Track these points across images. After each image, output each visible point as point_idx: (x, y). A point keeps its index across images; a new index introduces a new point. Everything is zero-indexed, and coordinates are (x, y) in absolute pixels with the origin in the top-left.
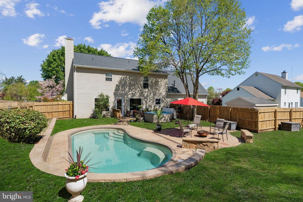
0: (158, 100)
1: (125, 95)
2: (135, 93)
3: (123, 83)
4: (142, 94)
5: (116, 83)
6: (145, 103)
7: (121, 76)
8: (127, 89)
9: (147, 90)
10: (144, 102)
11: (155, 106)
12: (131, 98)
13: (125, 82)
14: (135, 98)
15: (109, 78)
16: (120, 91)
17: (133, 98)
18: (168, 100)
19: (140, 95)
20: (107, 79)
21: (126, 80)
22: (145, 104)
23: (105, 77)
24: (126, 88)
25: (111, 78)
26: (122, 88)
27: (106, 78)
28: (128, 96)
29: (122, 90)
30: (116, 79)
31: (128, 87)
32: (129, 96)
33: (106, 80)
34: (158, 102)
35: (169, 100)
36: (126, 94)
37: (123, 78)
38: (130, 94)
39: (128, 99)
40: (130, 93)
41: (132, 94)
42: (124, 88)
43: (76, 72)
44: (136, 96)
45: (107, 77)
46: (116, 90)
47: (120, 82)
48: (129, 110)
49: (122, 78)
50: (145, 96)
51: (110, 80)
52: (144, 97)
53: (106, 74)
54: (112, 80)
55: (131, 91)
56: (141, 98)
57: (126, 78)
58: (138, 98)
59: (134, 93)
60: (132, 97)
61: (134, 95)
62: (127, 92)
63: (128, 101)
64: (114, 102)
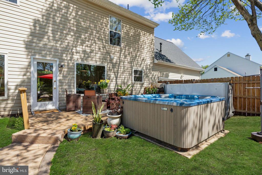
0: (138, 73)
2: (92, 51)
4: (107, 55)
6: (115, 78)
8: (69, 37)
9: (118, 48)
10: (113, 76)
11: (134, 84)
12: (79, 62)
13: (65, 18)
14: (91, 63)
16: (48, 39)
17: (85, 62)
18: (154, 75)
19: (104, 59)
21: (66, 13)
22: (114, 80)
26: (54, 32)
29: (54, 37)
31: (72, 34)
32: (76, 57)
34: (139, 76)
35: (156, 74)
39: (71, 64)
40: (79, 48)
41: (84, 52)
42: (62, 33)
44: (94, 59)
46: (33, 34)
48: (74, 91)
50: (114, 61)
52: (112, 63)
55: (82, 44)
56: (105, 65)
58: (98, 64)
59: (88, 50)
60: (82, 59)
61: (88, 57)
62: (70, 44)
63: (73, 70)
64: (25, 70)
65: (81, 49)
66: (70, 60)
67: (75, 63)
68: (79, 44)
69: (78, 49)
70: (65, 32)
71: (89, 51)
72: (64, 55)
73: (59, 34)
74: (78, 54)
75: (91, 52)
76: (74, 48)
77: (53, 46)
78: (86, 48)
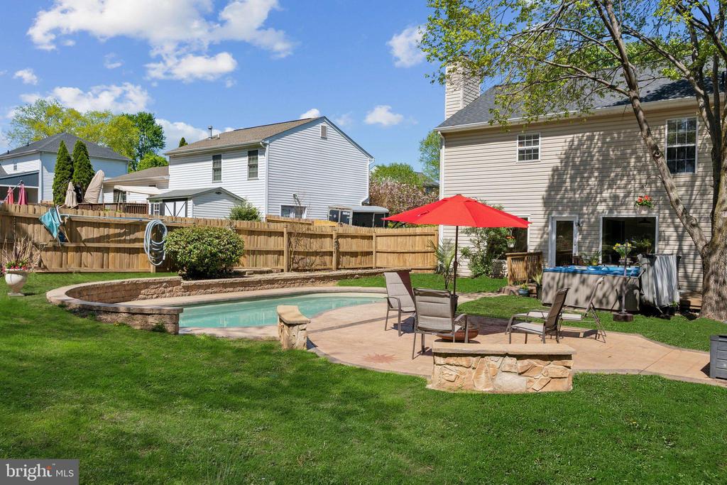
1: (582, 206)
2: (628, 195)
3: (577, 160)
5: (552, 165)
7: (569, 138)
8: (593, 181)
10: (668, 233)
12: (607, 214)
13: (587, 156)
14: (625, 213)
15: (529, 151)
17: (615, 215)
20: (524, 155)
21: (589, 148)
23: (518, 148)
24: (590, 177)
25: (536, 150)
26: (573, 179)
27: (521, 152)
28: (594, 211)
29: (572, 186)
30: (553, 148)
31: (596, 174)
32: (601, 208)
33: (521, 158)
36: (589, 200)
37: (580, 141)
38: (605, 201)
39: (593, 220)
40: (606, 194)
41: (615, 197)
42: (582, 178)
43: (444, 147)
45: (522, 148)
46: (551, 188)
47: (567, 158)
49: (576, 143)
51: (532, 155)
53: (520, 138)
54: (538, 155)
55: (610, 187)
56: (656, 214)
57: (591, 139)
59: (621, 193)
60: (611, 211)
61: (621, 205)
62: (593, 191)
63: (596, 228)
64: (541, 232)
65: (608, 195)
66: (593, 213)
67: (601, 217)
68: (606, 187)
69: (604, 195)
70: (586, 175)
71: (622, 195)
72: (585, 208)
73: (578, 180)
74: (603, 204)
75: (625, 197)
76: (599, 196)
77: (571, 198)
78: (618, 191)
